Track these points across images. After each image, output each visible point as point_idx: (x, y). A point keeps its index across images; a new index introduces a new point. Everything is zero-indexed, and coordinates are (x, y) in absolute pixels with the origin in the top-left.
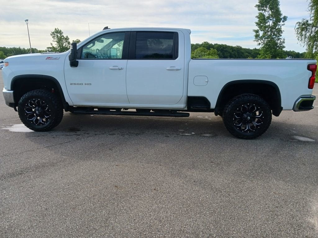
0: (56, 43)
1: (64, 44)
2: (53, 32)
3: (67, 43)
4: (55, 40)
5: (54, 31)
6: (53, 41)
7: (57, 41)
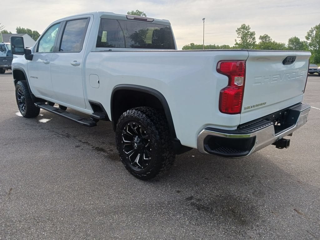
0: (240, 39)
1: (249, 40)
2: (238, 28)
3: (251, 39)
4: (240, 36)
5: (240, 26)
6: (238, 37)
7: (241, 37)
